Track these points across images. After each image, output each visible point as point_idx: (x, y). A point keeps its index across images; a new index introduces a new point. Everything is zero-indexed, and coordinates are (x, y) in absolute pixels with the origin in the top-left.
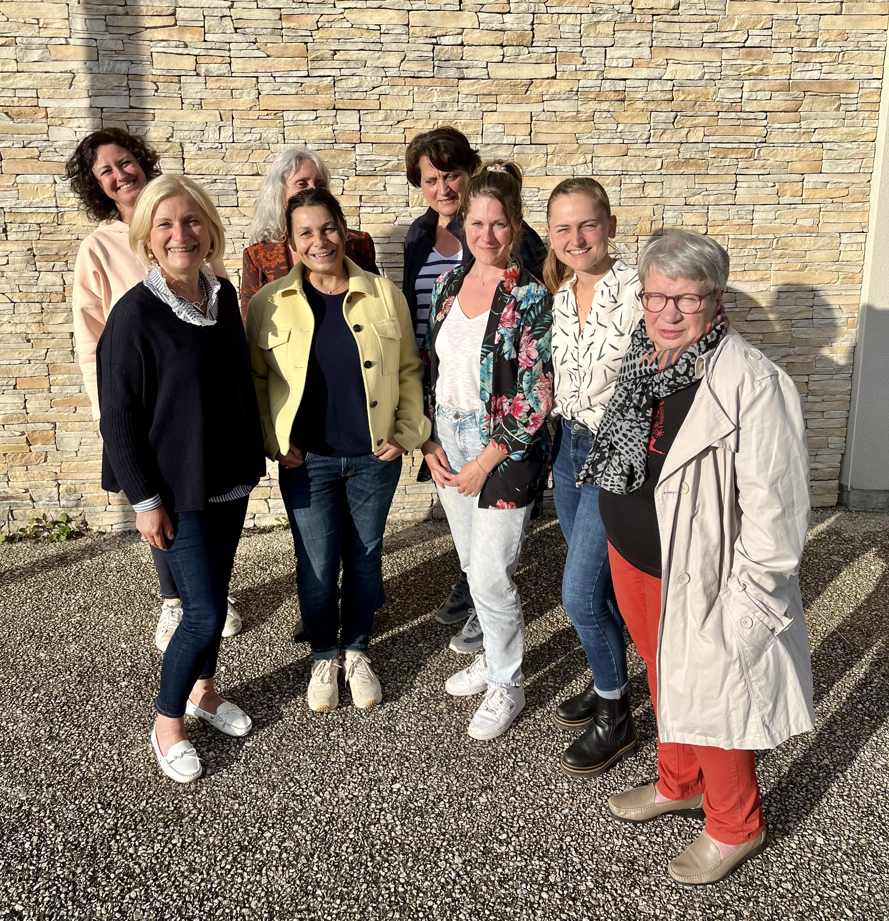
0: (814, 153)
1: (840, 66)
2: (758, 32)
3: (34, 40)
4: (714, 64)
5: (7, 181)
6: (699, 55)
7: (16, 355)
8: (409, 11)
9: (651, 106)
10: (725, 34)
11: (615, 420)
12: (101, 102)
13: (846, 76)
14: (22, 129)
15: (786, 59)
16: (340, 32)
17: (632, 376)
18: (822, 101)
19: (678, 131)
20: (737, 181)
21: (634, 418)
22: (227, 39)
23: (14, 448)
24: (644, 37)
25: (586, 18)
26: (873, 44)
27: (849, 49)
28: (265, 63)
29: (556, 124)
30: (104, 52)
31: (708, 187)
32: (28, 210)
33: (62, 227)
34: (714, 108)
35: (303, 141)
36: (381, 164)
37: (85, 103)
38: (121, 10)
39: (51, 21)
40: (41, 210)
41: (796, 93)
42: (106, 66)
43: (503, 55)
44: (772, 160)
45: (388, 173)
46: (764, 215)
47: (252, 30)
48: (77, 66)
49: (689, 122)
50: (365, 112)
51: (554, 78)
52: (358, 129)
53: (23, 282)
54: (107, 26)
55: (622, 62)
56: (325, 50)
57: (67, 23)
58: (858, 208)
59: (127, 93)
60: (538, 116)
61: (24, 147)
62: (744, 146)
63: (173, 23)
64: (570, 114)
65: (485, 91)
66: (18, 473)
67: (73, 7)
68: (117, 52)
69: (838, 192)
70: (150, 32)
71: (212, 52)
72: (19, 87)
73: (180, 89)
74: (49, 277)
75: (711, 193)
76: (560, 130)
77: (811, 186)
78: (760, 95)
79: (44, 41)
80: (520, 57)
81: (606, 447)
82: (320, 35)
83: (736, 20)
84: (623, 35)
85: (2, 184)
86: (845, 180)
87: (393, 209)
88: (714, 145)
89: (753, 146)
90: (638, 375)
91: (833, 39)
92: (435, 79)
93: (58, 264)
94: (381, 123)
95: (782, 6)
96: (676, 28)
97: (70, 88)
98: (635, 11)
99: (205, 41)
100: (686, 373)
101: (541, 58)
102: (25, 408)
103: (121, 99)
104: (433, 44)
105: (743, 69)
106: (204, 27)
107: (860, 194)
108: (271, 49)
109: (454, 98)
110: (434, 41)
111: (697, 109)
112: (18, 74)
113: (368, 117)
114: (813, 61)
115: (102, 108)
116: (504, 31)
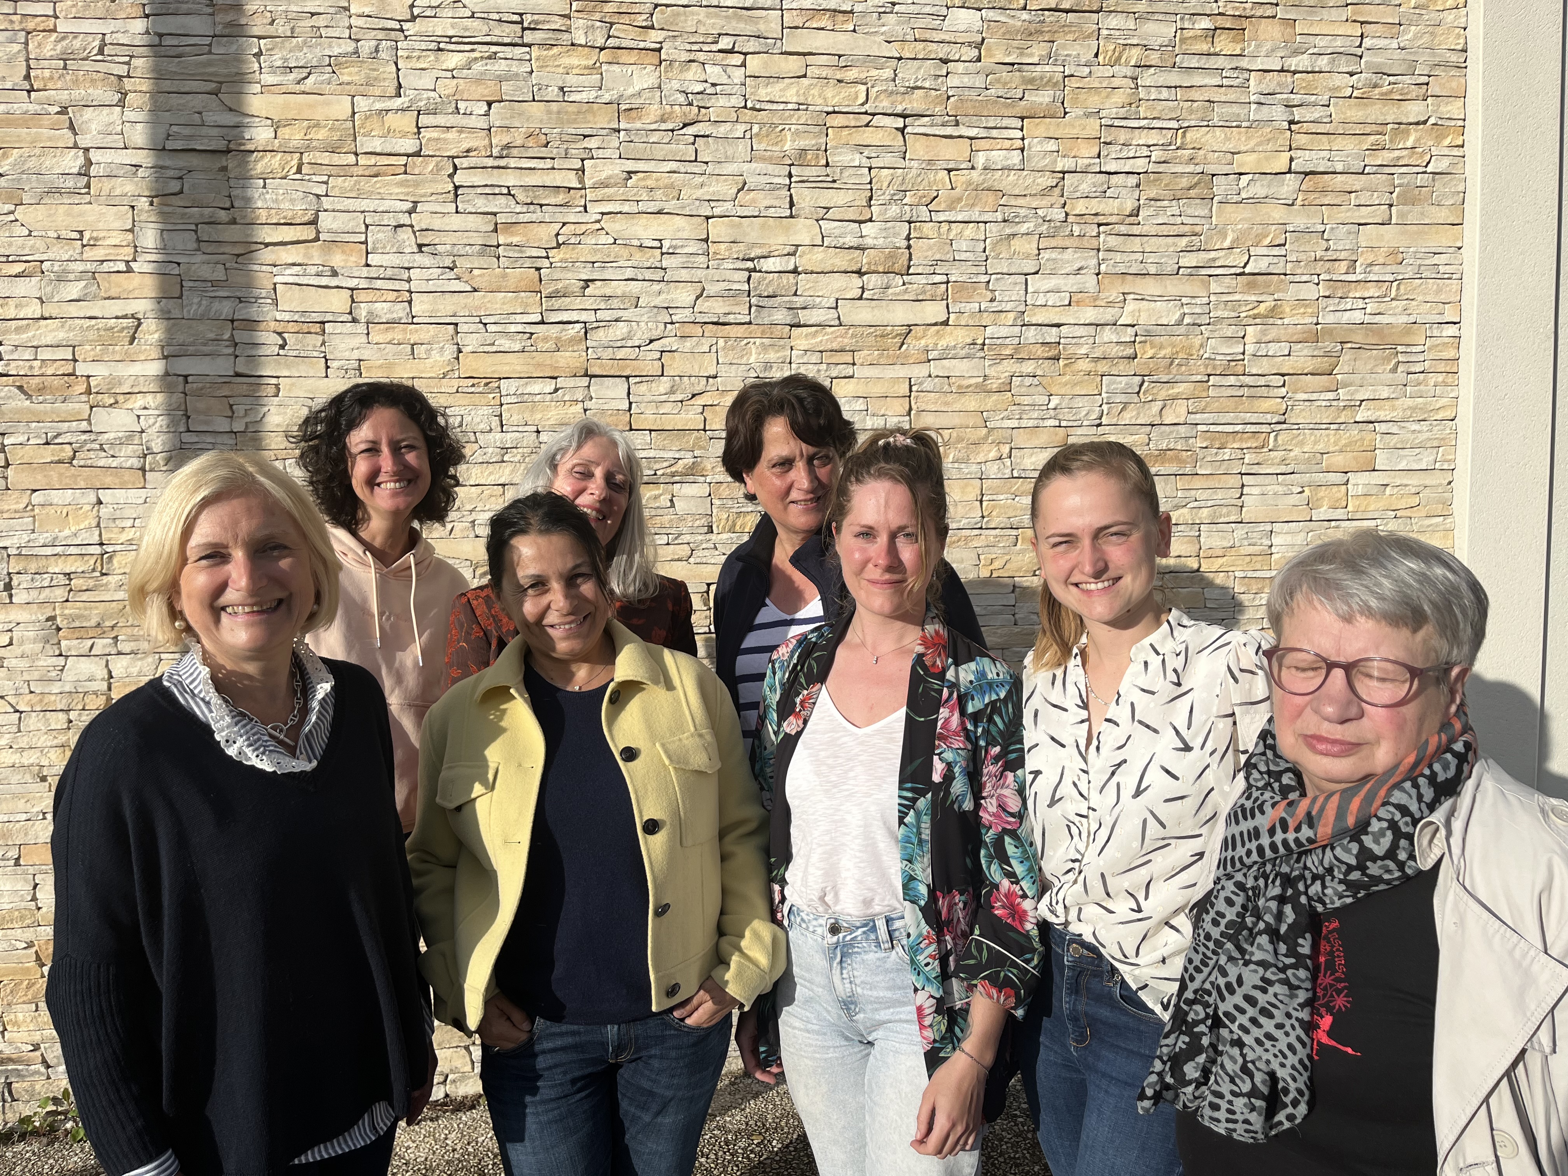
0: (1363, 439)
1: (1394, 303)
2: (1265, 251)
3: (73, 266)
4: (1198, 301)
5: (14, 502)
6: (1173, 287)
7: (21, 805)
8: (708, 218)
9: (1102, 367)
10: (1213, 255)
11: (1223, 960)
12: (185, 366)
13: (1404, 319)
14: (46, 413)
15: (1310, 292)
16: (595, 251)
17: (1255, 857)
18: (1370, 358)
19: (1147, 405)
20: (1243, 486)
21: (1270, 959)
22: (405, 261)
23: (14, 972)
24: (1086, 259)
25: (994, 229)
26: (1442, 269)
27: (1407, 276)
28: (469, 300)
29: (950, 398)
30: (191, 284)
31: (1199, 494)
32: (49, 551)
33: (110, 578)
34: (1202, 369)
35: (535, 429)
36: (665, 464)
37: (155, 368)
38: (223, 215)
39: (101, 235)
40: (73, 550)
41: (1329, 345)
42: (195, 307)
43: (863, 288)
44: (1296, 451)
45: (677, 479)
46: (1289, 539)
47: (448, 247)
48: (143, 306)
49: (1164, 392)
50: (638, 380)
51: (946, 323)
52: (627, 406)
53: (36, 675)
54: (198, 241)
55: (1052, 299)
56: (571, 279)
57: (130, 236)
58: (1437, 525)
59: (230, 350)
60: (921, 384)
61: (47, 443)
62: (1253, 428)
63: (312, 236)
64: (973, 381)
65: (835, 346)
66: (20, 1016)
67: (141, 210)
68: (215, 284)
69: (1404, 500)
70: (272, 252)
71: (379, 284)
72: (43, 342)
73: (323, 343)
74: (83, 666)
75: (1202, 504)
76: (957, 407)
77: (1360, 490)
78: (1273, 349)
79: (89, 267)
80: (890, 291)
81: (1203, 1021)
82: (561, 256)
83: (1230, 232)
84: (1054, 256)
85: (6, 507)
86: (1414, 480)
87: (686, 538)
88: (1204, 428)
89: (1265, 428)
90: (1269, 853)
91: (1381, 261)
92: (752, 327)
93: (100, 643)
94: (663, 398)
95: (1299, 211)
96: (1136, 244)
97: (131, 343)
98: (1071, 219)
99: (368, 265)
100: (1391, 853)
101: (924, 292)
102: (34, 899)
103: (220, 361)
104: (750, 271)
105: (1244, 309)
106: (366, 242)
107: (1438, 502)
108: (480, 278)
109: (785, 357)
110: (750, 265)
111: (1174, 371)
112: (43, 322)
113: (643, 388)
114: (1351, 295)
115: (186, 377)
116: (864, 249)
